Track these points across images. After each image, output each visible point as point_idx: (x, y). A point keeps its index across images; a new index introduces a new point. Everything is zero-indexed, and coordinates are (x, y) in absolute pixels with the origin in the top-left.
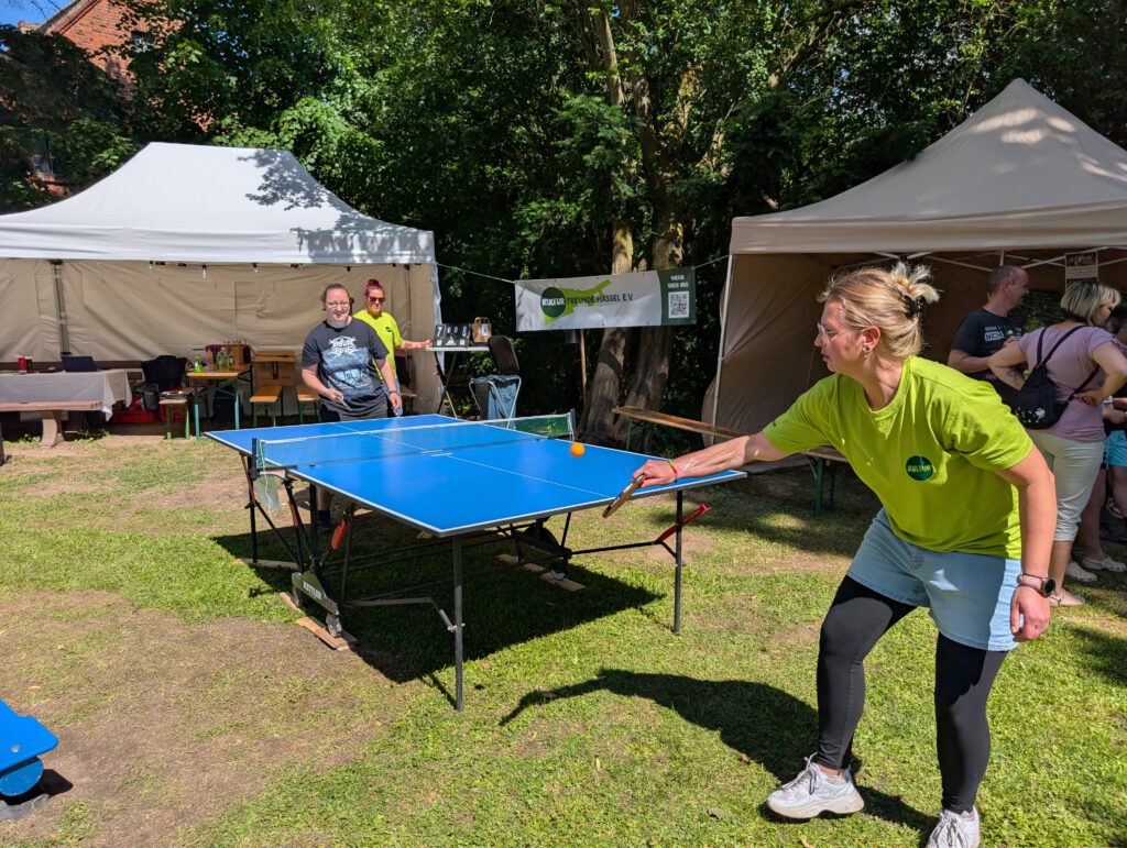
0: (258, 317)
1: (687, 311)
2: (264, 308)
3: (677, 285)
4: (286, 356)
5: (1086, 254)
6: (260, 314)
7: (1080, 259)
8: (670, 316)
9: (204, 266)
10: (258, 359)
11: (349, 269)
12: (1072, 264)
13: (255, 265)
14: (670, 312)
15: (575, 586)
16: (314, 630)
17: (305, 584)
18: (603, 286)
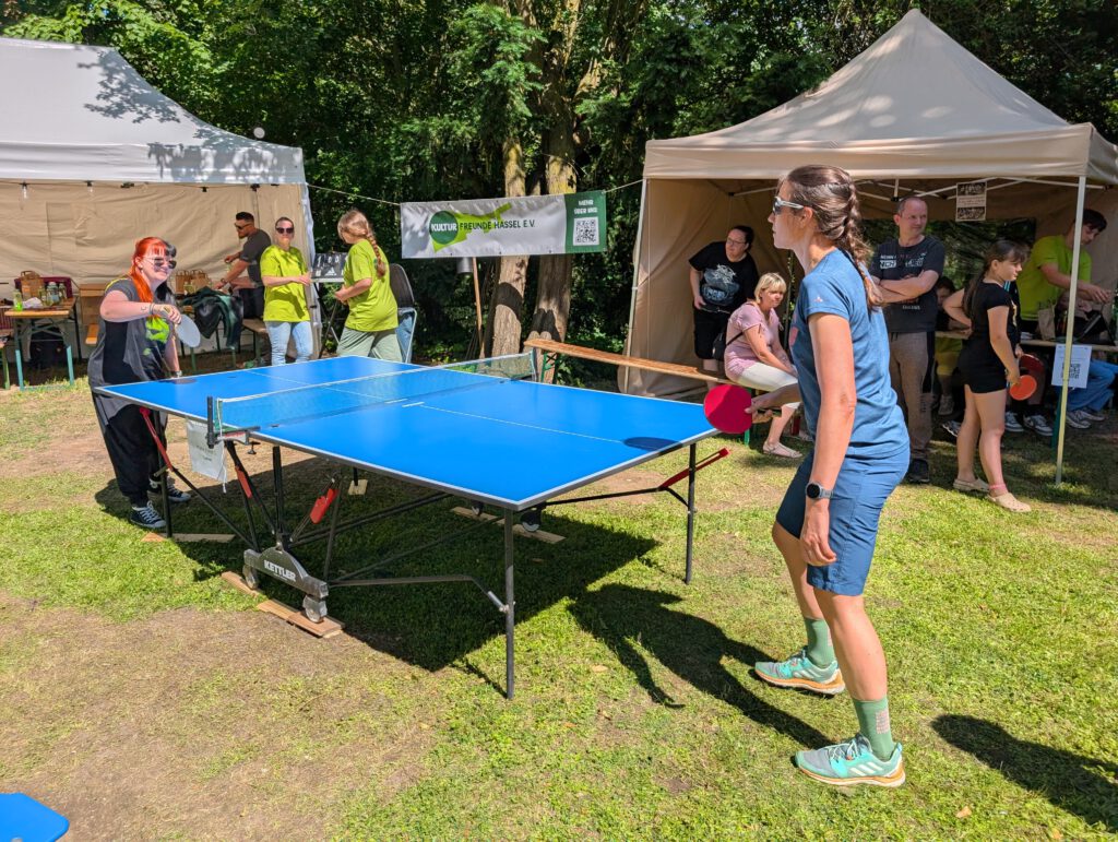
0: (78, 244)
1: (597, 237)
2: (85, 234)
3: (585, 211)
5: (977, 184)
6: (80, 241)
7: (970, 188)
8: (575, 243)
9: (25, 185)
10: (84, 294)
11: (205, 189)
12: (963, 193)
13: (89, 183)
14: (574, 240)
15: (554, 538)
16: (286, 617)
17: (266, 563)
18: (502, 210)
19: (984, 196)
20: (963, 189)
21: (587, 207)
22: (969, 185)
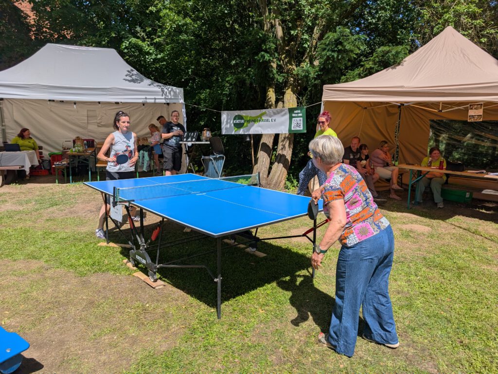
1: (301, 126)
3: (297, 115)
5: (478, 104)
8: (292, 129)
9: (75, 103)
10: (99, 146)
11: (144, 105)
12: (472, 109)
13: (99, 103)
14: (292, 127)
15: (262, 255)
16: (143, 279)
17: (137, 256)
18: (263, 114)
19: (482, 110)
20: (471, 107)
21: (298, 113)
22: (475, 105)
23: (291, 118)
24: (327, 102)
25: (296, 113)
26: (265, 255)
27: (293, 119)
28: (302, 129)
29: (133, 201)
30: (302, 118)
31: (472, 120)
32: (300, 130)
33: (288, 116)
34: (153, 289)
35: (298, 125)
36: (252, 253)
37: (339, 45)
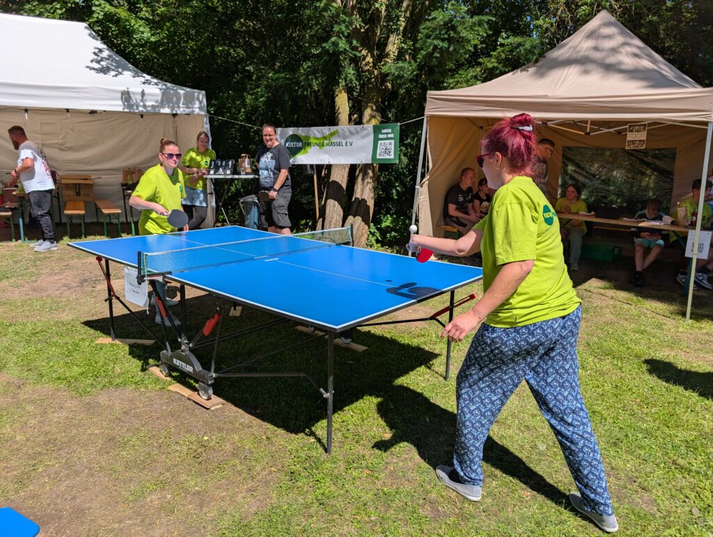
0: (60, 149)
1: (392, 153)
2: (65, 143)
3: (385, 136)
4: (86, 179)
5: (641, 125)
6: (62, 147)
7: (637, 127)
9: (26, 110)
10: (64, 181)
11: (142, 116)
12: (632, 131)
13: (68, 110)
14: (377, 155)
15: (361, 348)
16: (187, 395)
17: (175, 360)
18: (332, 135)
19: (645, 133)
20: (631, 128)
22: (636, 125)
23: (376, 140)
24: (432, 117)
25: (384, 133)
26: (366, 348)
27: (380, 142)
28: (392, 157)
29: (170, 273)
30: (393, 141)
31: (632, 147)
32: (389, 159)
33: (371, 137)
34: (208, 411)
35: (387, 151)
36: (345, 346)
37: (451, 30)
